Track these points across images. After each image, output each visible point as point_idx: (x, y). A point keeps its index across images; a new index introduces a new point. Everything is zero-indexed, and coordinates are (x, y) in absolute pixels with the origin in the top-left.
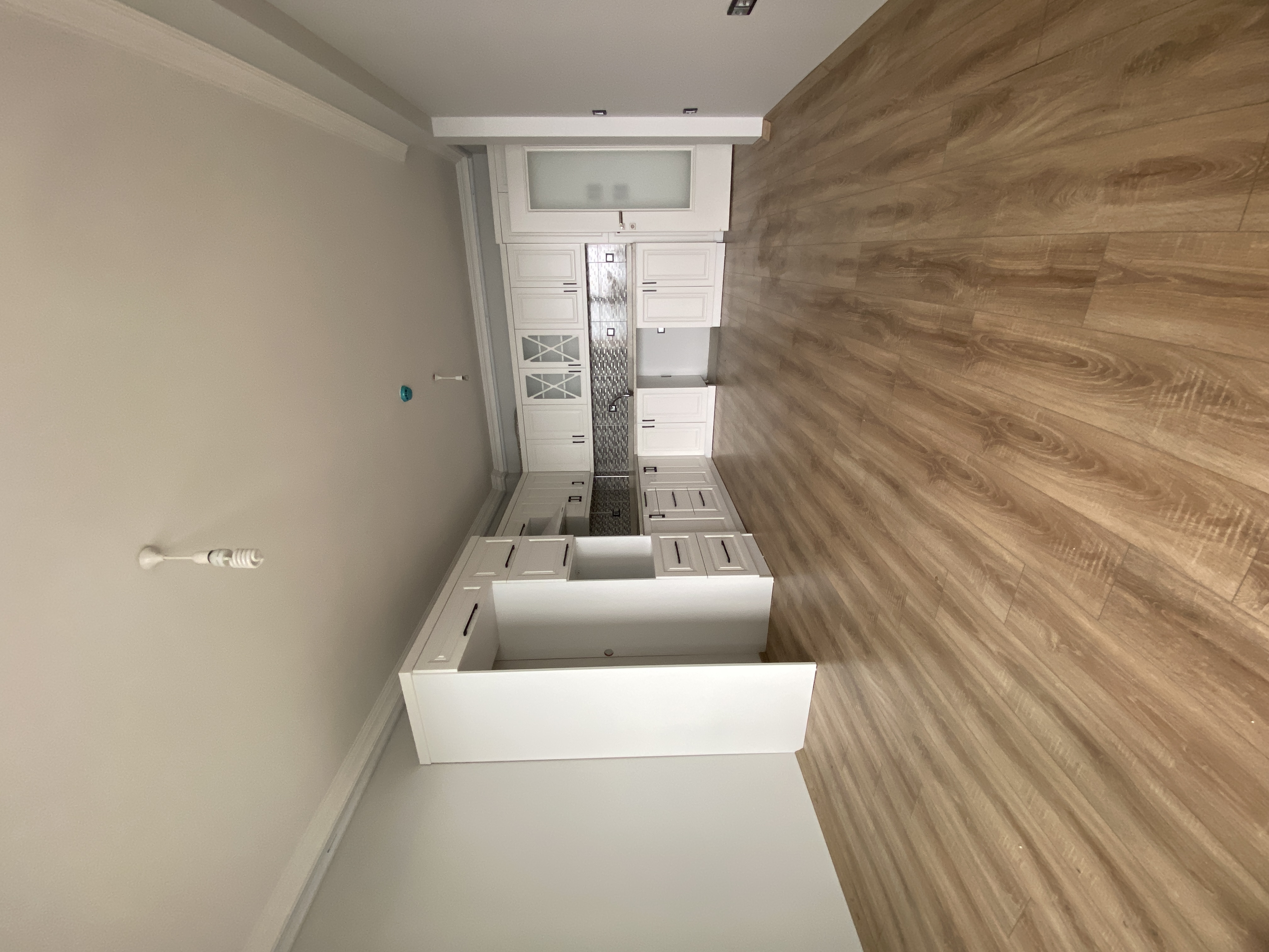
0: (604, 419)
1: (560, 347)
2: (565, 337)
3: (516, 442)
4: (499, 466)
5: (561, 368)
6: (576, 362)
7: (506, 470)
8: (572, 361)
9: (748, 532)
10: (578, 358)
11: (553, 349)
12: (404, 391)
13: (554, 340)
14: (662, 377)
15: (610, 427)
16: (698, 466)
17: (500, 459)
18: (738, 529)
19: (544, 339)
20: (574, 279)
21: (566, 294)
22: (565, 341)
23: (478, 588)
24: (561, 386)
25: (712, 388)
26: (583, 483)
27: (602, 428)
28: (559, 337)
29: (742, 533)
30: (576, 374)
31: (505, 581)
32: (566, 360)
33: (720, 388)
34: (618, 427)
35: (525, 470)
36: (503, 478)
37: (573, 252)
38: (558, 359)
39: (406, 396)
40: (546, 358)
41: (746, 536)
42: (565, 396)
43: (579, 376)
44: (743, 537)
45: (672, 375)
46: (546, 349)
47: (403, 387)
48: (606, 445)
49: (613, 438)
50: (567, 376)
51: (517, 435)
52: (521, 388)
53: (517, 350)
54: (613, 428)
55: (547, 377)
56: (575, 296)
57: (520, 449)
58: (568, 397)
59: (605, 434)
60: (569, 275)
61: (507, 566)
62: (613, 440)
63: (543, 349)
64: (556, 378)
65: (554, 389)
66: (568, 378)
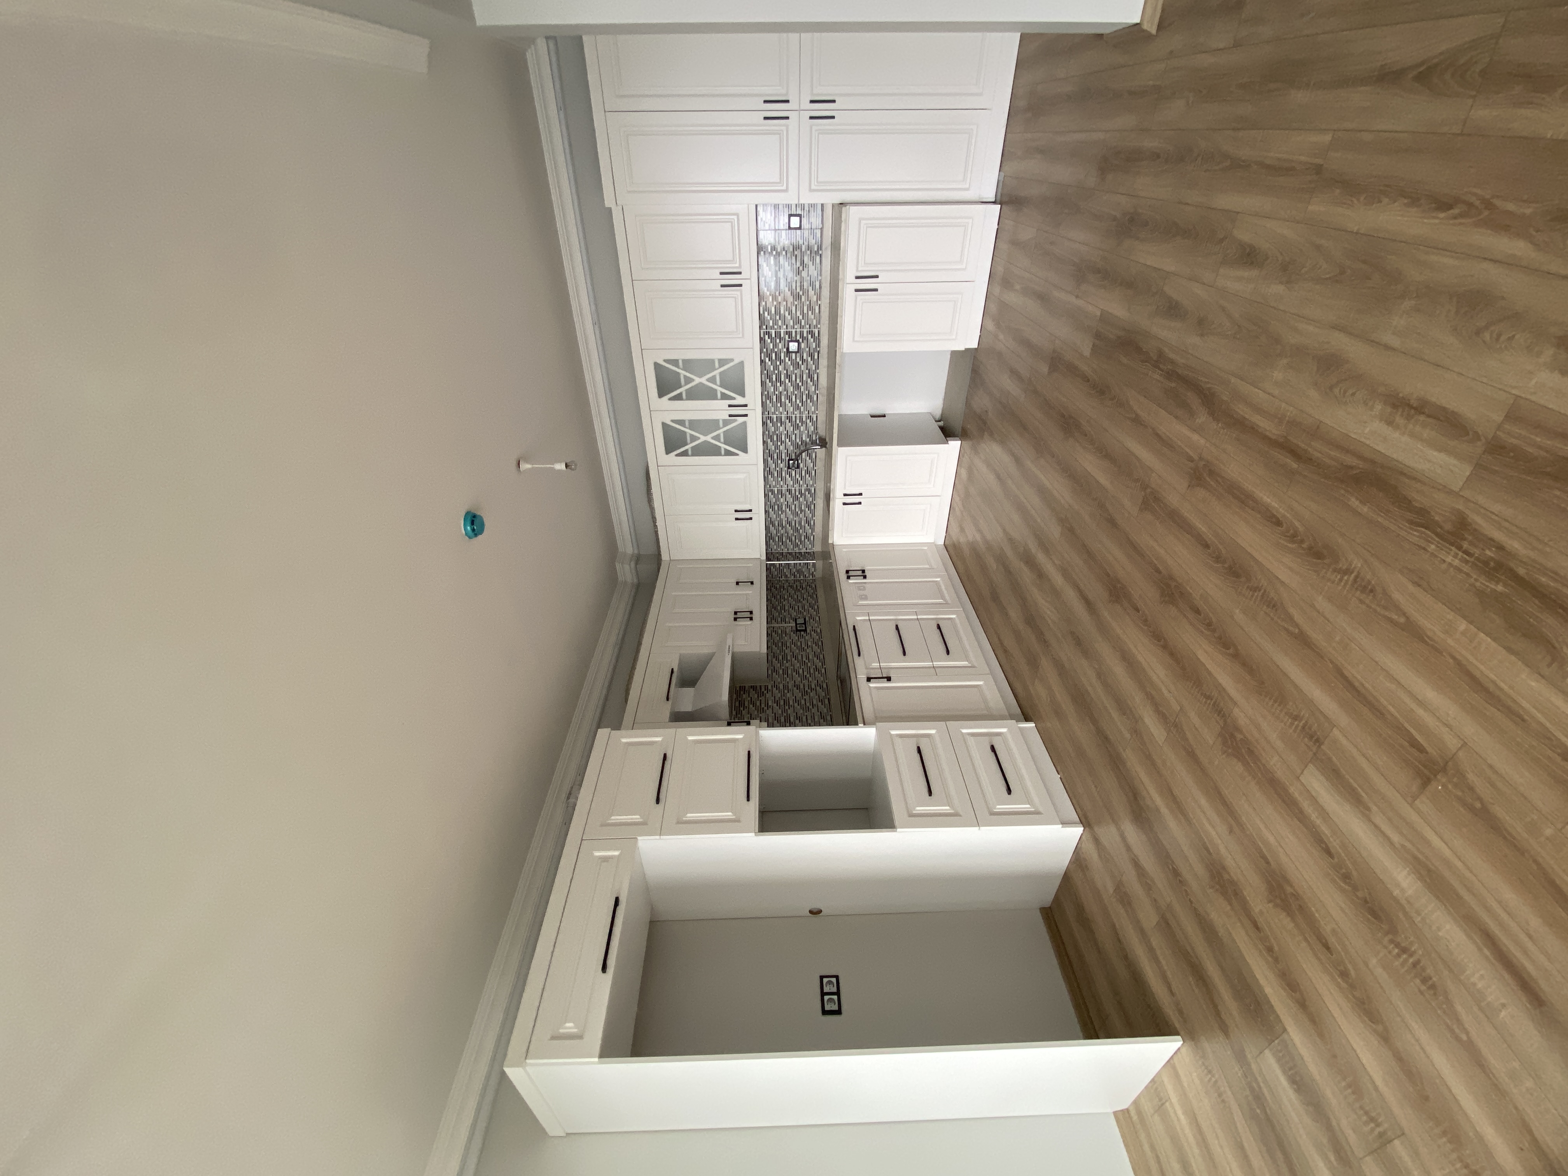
0: (780, 479)
1: (714, 377)
2: (722, 362)
3: (650, 517)
4: (626, 546)
5: (717, 410)
6: (739, 400)
7: (636, 552)
8: (734, 399)
9: (1027, 719)
10: (743, 395)
11: (703, 380)
12: (469, 522)
13: (704, 366)
14: (872, 416)
15: (789, 491)
16: (927, 566)
17: (628, 537)
18: (1012, 717)
19: (688, 364)
20: (737, 265)
21: (725, 291)
22: (722, 369)
23: (617, 853)
24: (717, 438)
25: (955, 445)
26: (752, 583)
27: (776, 492)
28: (713, 361)
29: (1018, 721)
30: (741, 419)
31: (658, 837)
32: (725, 397)
33: (967, 444)
34: (800, 492)
35: (665, 557)
36: (633, 564)
37: (735, 217)
38: (711, 395)
39: (473, 530)
40: (693, 395)
41: (1026, 728)
42: (723, 452)
43: (745, 423)
44: (1019, 727)
45: (887, 412)
46: (693, 380)
47: (467, 513)
48: (783, 516)
49: (793, 506)
50: (725, 423)
51: (652, 509)
52: (655, 442)
53: (647, 383)
54: (793, 492)
55: (694, 424)
56: (739, 293)
57: (655, 526)
58: (728, 453)
59: (782, 500)
60: (730, 258)
61: (658, 801)
62: (793, 508)
63: (688, 380)
64: (710, 425)
65: (705, 441)
66: (727, 425)
